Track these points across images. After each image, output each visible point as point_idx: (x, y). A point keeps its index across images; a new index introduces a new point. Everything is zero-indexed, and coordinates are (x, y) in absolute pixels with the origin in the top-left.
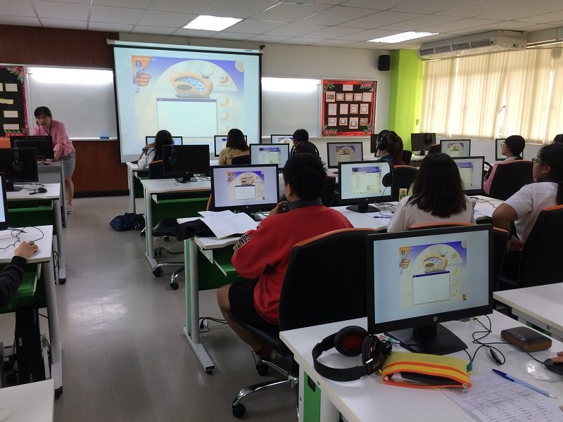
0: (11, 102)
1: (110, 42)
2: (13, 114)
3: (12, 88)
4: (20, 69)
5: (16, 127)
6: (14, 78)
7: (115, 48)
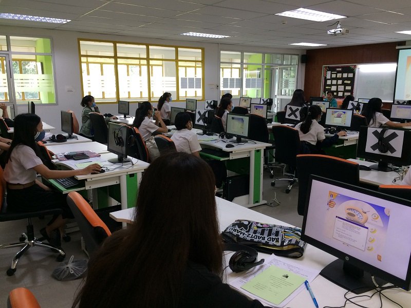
0: (349, 82)
1: (397, 47)
2: (348, 88)
3: (351, 75)
4: (355, 66)
5: (349, 94)
6: (352, 71)
7: (400, 51)
